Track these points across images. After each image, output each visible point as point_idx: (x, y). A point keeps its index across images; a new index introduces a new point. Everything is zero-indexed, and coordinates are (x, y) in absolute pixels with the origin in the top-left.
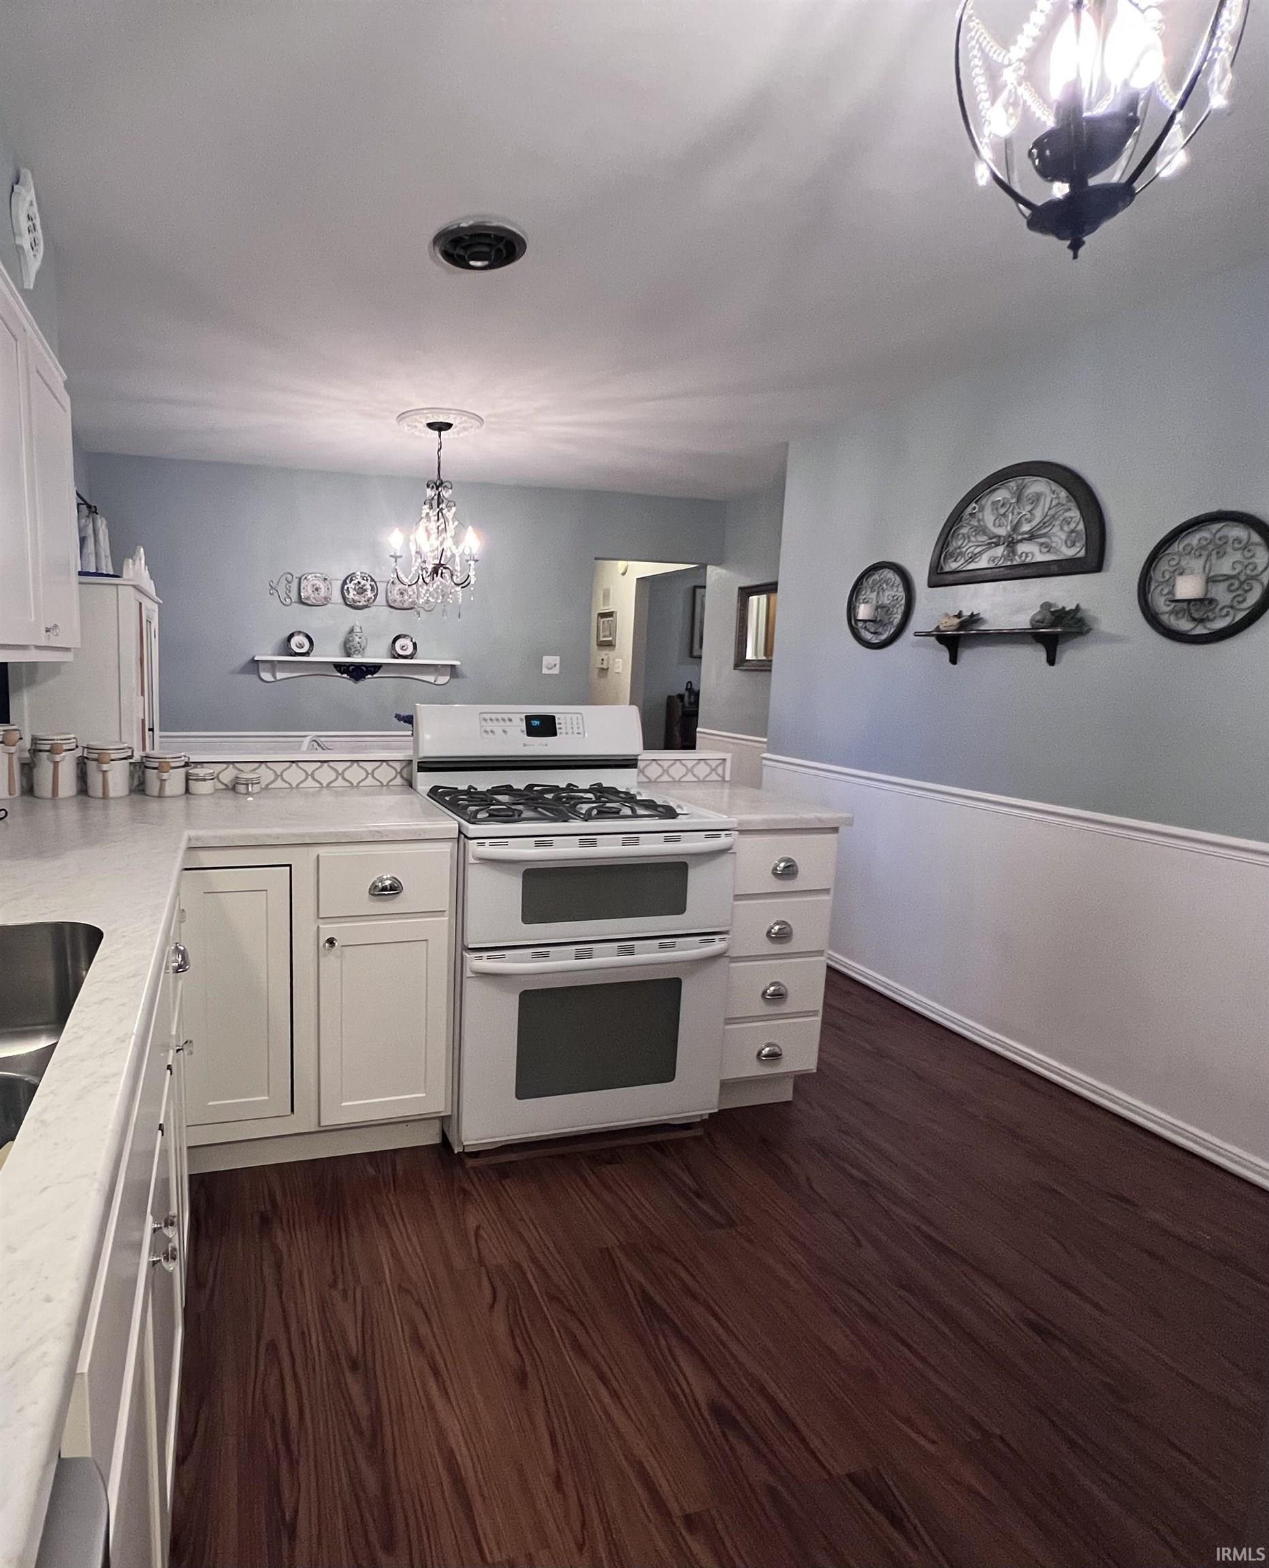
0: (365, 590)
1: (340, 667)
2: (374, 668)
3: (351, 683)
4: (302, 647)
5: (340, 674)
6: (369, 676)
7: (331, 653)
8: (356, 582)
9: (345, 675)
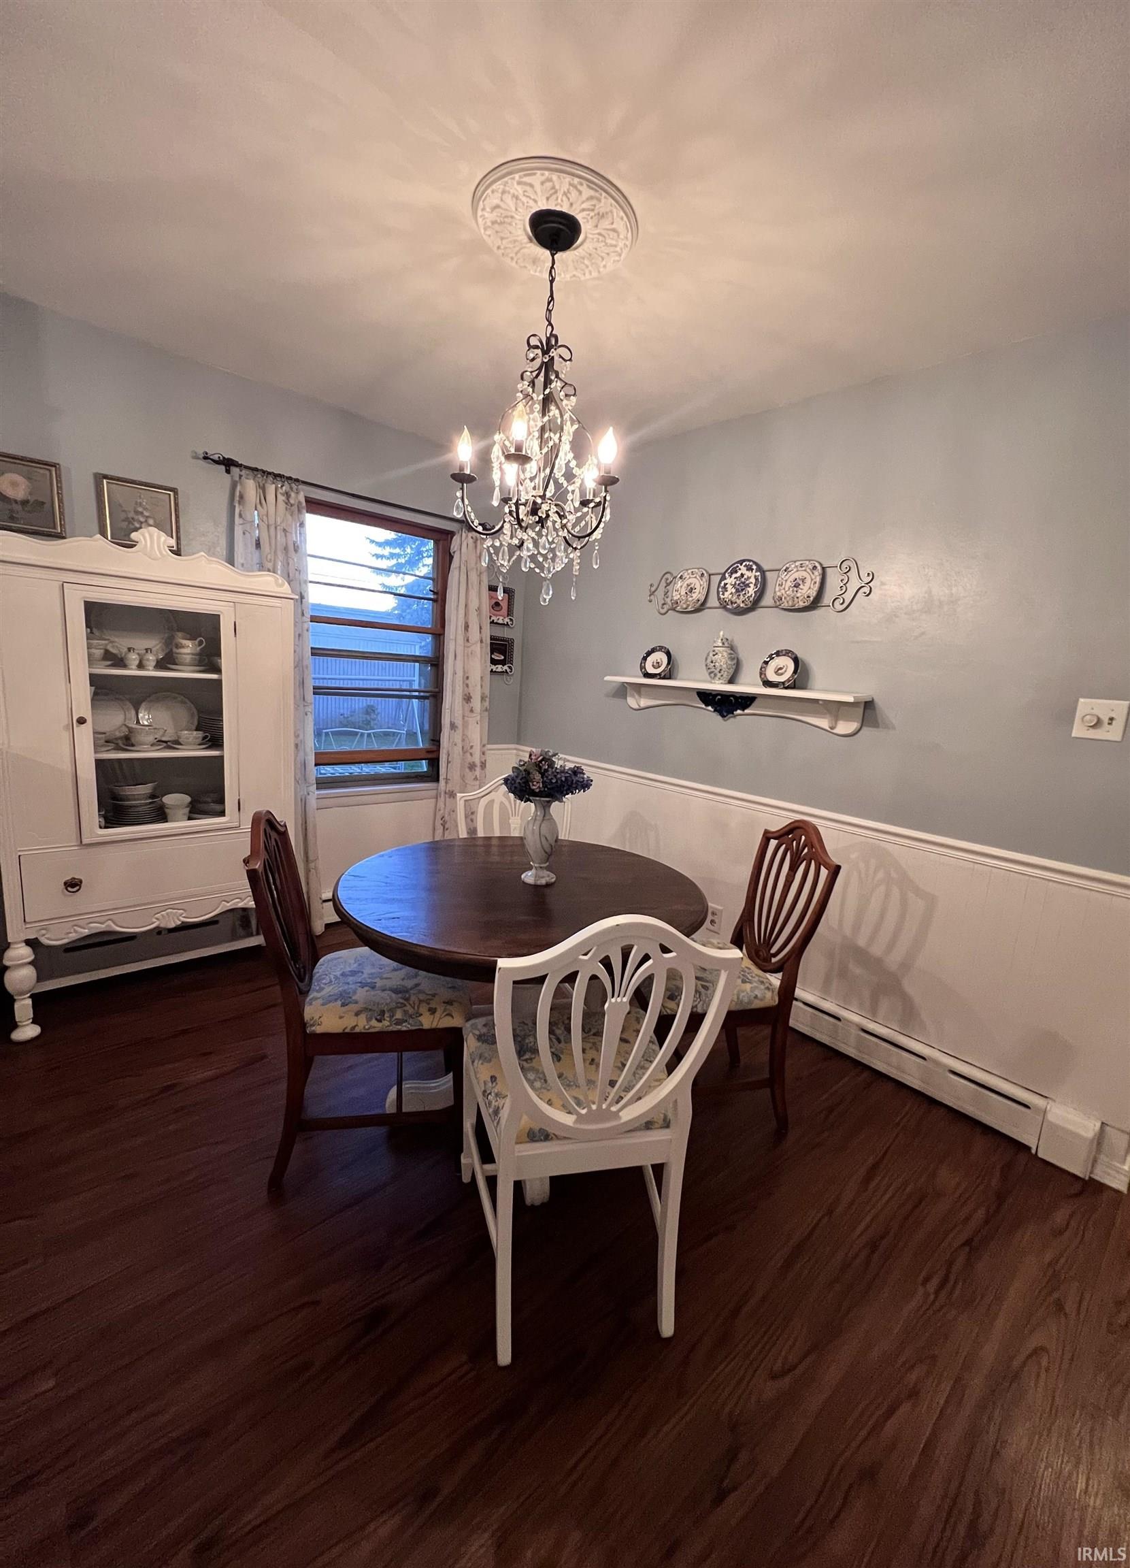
0: (748, 586)
1: (706, 697)
2: (746, 701)
3: (717, 717)
4: (659, 667)
5: (703, 706)
6: (739, 712)
7: (694, 679)
8: (738, 574)
9: (710, 708)
